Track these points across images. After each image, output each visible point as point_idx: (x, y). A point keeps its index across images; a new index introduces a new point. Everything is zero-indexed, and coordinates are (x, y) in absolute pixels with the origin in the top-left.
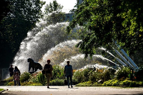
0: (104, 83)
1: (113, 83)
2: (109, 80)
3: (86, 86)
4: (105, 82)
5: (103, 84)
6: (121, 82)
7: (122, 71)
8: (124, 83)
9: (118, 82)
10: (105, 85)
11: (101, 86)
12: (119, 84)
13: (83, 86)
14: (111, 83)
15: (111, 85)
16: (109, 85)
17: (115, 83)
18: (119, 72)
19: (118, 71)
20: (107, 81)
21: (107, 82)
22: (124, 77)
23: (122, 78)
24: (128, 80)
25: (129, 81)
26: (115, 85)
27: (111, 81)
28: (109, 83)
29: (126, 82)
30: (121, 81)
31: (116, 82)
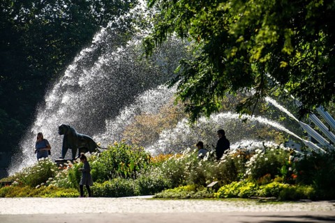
0: (220, 189)
1: (243, 189)
2: (234, 183)
3: (179, 198)
4: (223, 188)
5: (218, 194)
6: (261, 187)
7: (266, 159)
8: (268, 190)
9: (253, 187)
10: (222, 197)
11: (213, 197)
12: (255, 193)
13: (170, 198)
14: (237, 191)
15: (237, 194)
16: (231, 196)
17: (246, 190)
18: (258, 163)
19: (256, 159)
20: (227, 186)
21: (228, 188)
22: (269, 175)
23: (264, 177)
24: (281, 182)
25: (281, 185)
26: (246, 196)
27: (238, 184)
28: (233, 189)
29: (274, 188)
30: (260, 185)
31: (248, 188)
